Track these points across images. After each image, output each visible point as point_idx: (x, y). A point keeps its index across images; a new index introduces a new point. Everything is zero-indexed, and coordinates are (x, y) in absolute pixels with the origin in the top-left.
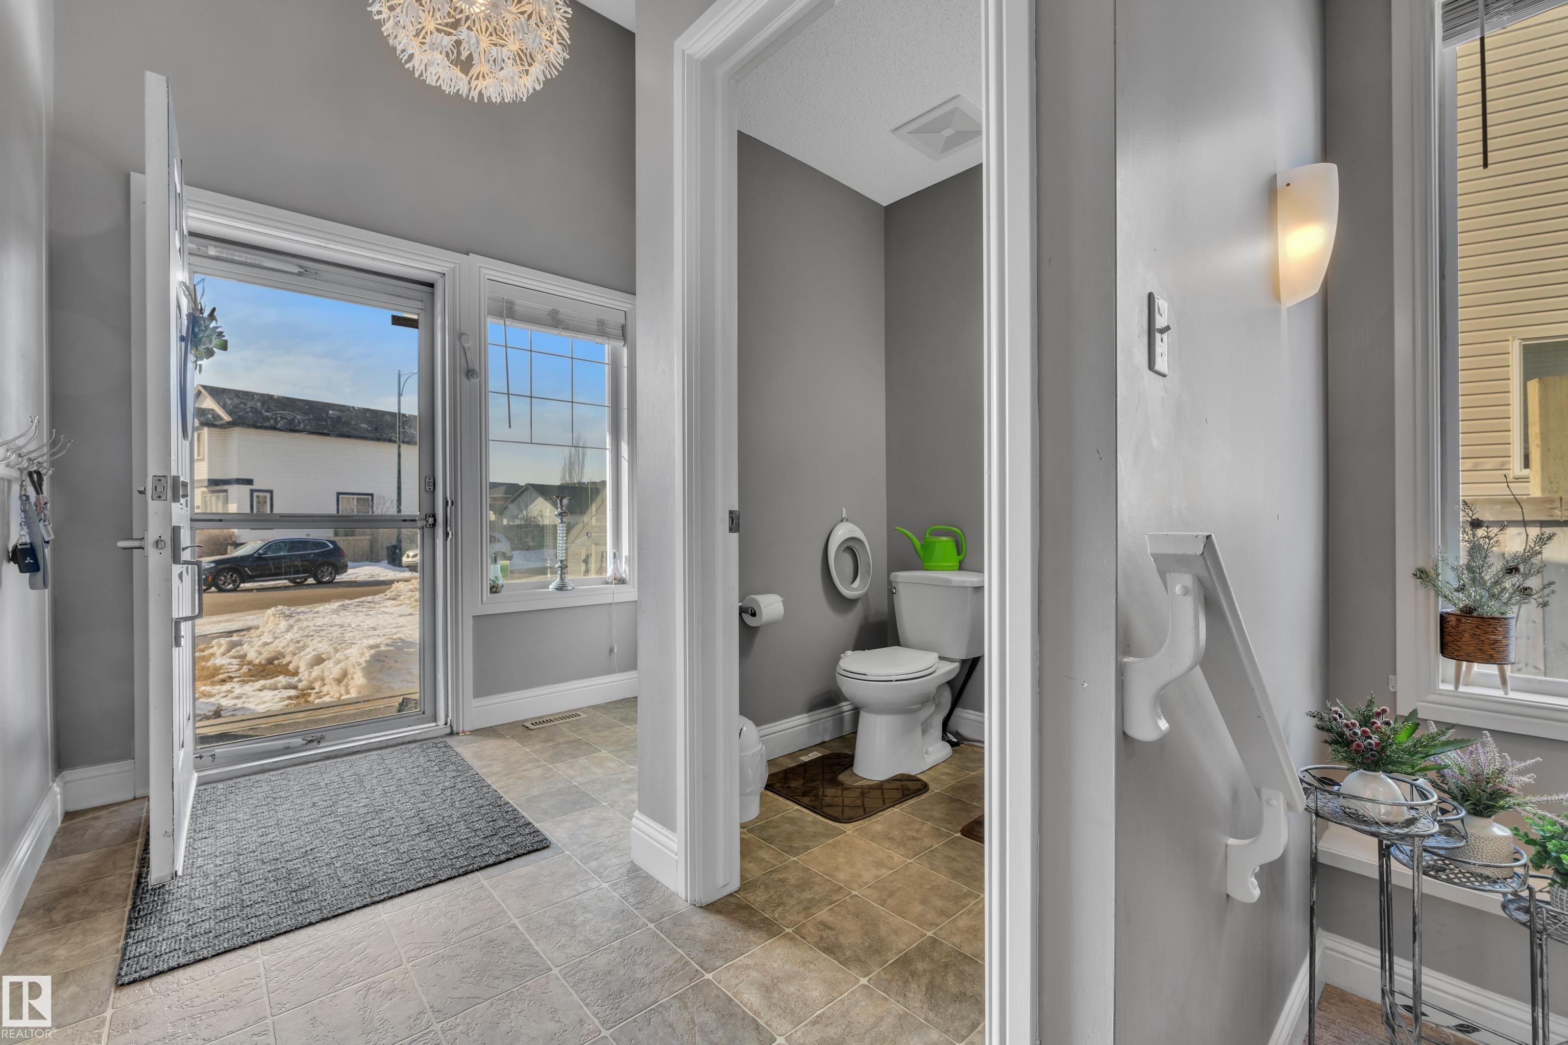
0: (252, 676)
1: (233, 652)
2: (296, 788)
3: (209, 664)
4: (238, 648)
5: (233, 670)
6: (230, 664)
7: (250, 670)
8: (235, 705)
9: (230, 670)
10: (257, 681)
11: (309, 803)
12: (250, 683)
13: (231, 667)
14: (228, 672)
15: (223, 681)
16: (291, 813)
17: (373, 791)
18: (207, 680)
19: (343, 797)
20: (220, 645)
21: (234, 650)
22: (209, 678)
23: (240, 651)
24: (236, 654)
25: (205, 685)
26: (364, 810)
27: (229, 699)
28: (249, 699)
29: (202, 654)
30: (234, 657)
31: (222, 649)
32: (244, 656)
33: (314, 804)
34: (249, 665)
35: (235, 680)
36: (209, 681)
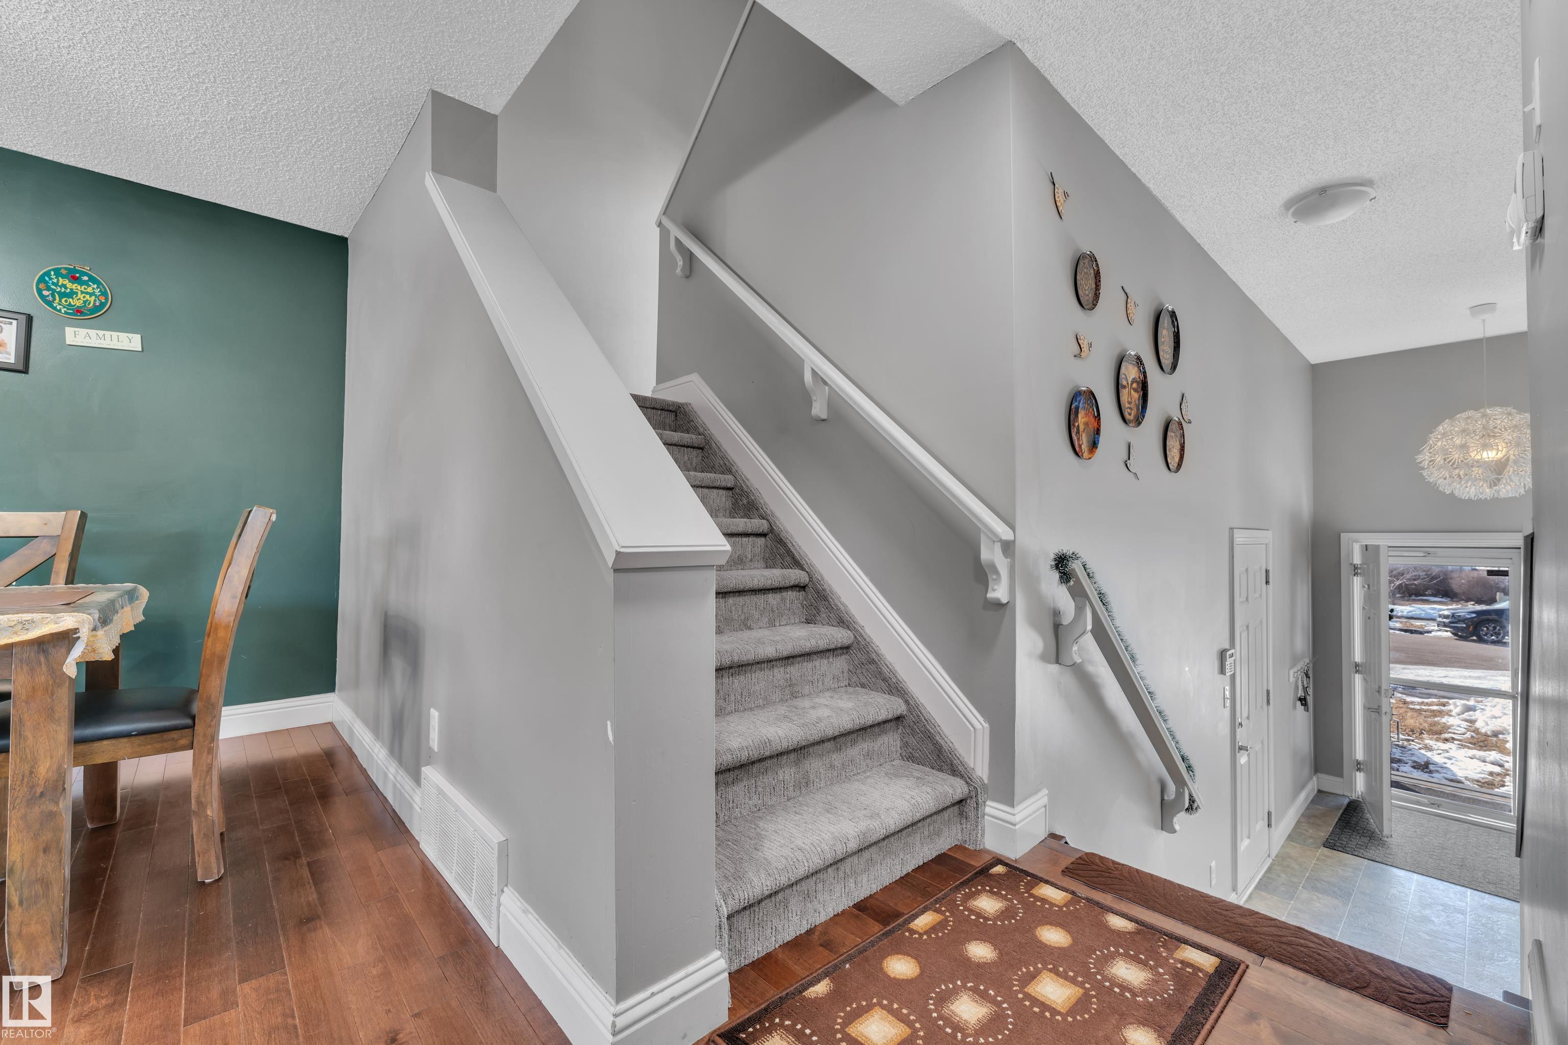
0: (1471, 743)
1: (1466, 715)
2: (1412, 822)
3: (1444, 720)
4: (1471, 713)
5: (1459, 732)
6: (1459, 726)
7: (1472, 737)
8: (1445, 763)
9: (1456, 732)
10: (1472, 749)
11: (1414, 830)
12: (1466, 749)
13: (1459, 728)
14: (1454, 733)
15: (1446, 740)
16: (1403, 829)
17: (1449, 839)
18: (1433, 735)
19: (1432, 835)
20: (1456, 706)
21: (1466, 714)
22: (1437, 734)
23: (1472, 716)
24: (1468, 718)
25: (1431, 739)
26: (1437, 844)
27: (1441, 757)
28: (1457, 763)
29: (1442, 708)
30: (1466, 721)
31: (1458, 710)
32: (1472, 722)
33: (1415, 831)
34: (1473, 731)
35: (1455, 742)
36: (1435, 737)
